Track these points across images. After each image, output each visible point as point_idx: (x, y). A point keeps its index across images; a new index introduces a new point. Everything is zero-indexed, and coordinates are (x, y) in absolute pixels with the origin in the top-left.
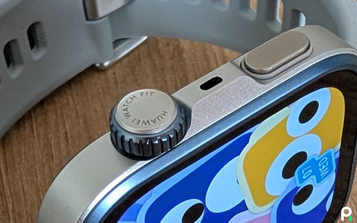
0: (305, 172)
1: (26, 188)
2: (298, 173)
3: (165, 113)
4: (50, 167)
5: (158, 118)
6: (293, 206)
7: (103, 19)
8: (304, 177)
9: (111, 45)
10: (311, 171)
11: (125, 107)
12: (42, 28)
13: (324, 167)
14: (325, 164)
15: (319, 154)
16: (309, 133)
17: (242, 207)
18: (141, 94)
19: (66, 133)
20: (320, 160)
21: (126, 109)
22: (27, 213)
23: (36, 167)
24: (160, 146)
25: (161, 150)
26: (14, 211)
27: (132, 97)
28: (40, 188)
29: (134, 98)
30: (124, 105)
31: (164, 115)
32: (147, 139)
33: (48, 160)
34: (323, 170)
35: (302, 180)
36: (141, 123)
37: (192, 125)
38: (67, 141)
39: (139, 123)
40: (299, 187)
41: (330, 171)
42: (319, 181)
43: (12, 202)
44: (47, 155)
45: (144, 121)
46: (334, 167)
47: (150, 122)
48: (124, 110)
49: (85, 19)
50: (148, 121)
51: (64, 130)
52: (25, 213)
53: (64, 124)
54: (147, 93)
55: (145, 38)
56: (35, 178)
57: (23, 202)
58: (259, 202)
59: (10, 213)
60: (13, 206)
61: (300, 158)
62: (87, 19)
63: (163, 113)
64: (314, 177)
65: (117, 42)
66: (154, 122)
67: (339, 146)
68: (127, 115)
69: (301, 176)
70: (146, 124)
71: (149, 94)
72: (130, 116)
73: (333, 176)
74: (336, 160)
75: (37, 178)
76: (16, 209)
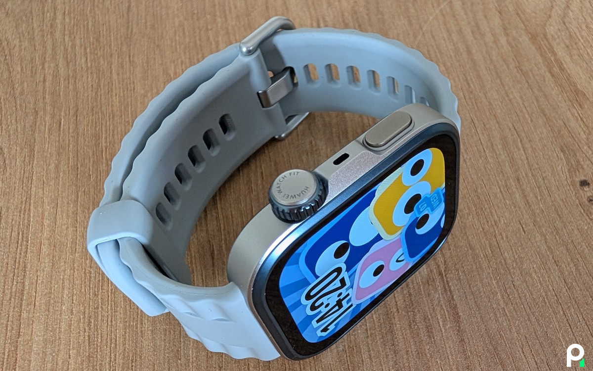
0: (421, 206)
1: (233, 213)
2: (416, 208)
3: (307, 188)
4: (250, 197)
5: (302, 193)
6: (416, 229)
7: (275, 105)
8: (421, 210)
9: (284, 122)
10: (426, 205)
11: (279, 185)
12: (230, 118)
13: (435, 200)
14: (436, 198)
15: (429, 193)
16: (420, 181)
17: (378, 238)
18: (290, 174)
19: (262, 173)
20: (431, 196)
21: (279, 187)
22: (234, 230)
23: (241, 198)
24: (305, 212)
25: (307, 215)
26: (224, 229)
27: (283, 177)
28: (243, 213)
29: (285, 178)
30: (278, 184)
31: (306, 189)
32: (295, 209)
33: (249, 192)
34: (435, 203)
35: (420, 212)
36: (289, 197)
37: (329, 192)
38: (263, 178)
39: (288, 197)
40: (418, 218)
41: (440, 202)
42: (433, 209)
43: (224, 223)
44: (249, 189)
45: (292, 196)
46: (443, 199)
47: (296, 196)
48: (277, 188)
49: (261, 107)
50: (295, 196)
51: (261, 171)
52: (232, 231)
53: (261, 167)
54: (294, 173)
55: (307, 113)
56: (240, 205)
57: (231, 222)
58: (390, 233)
59: (222, 231)
60: (224, 227)
61: (416, 198)
62: (263, 107)
63: (306, 188)
64: (429, 208)
65: (288, 120)
66: (299, 195)
67: (444, 185)
68: (280, 192)
69: (418, 209)
70: (293, 198)
71: (296, 173)
72: (281, 192)
73: (443, 205)
74: (443, 194)
75: (241, 205)
76: (226, 228)
